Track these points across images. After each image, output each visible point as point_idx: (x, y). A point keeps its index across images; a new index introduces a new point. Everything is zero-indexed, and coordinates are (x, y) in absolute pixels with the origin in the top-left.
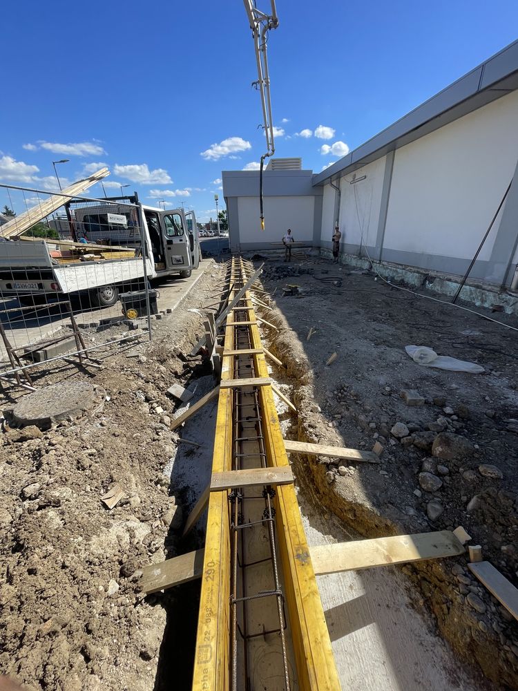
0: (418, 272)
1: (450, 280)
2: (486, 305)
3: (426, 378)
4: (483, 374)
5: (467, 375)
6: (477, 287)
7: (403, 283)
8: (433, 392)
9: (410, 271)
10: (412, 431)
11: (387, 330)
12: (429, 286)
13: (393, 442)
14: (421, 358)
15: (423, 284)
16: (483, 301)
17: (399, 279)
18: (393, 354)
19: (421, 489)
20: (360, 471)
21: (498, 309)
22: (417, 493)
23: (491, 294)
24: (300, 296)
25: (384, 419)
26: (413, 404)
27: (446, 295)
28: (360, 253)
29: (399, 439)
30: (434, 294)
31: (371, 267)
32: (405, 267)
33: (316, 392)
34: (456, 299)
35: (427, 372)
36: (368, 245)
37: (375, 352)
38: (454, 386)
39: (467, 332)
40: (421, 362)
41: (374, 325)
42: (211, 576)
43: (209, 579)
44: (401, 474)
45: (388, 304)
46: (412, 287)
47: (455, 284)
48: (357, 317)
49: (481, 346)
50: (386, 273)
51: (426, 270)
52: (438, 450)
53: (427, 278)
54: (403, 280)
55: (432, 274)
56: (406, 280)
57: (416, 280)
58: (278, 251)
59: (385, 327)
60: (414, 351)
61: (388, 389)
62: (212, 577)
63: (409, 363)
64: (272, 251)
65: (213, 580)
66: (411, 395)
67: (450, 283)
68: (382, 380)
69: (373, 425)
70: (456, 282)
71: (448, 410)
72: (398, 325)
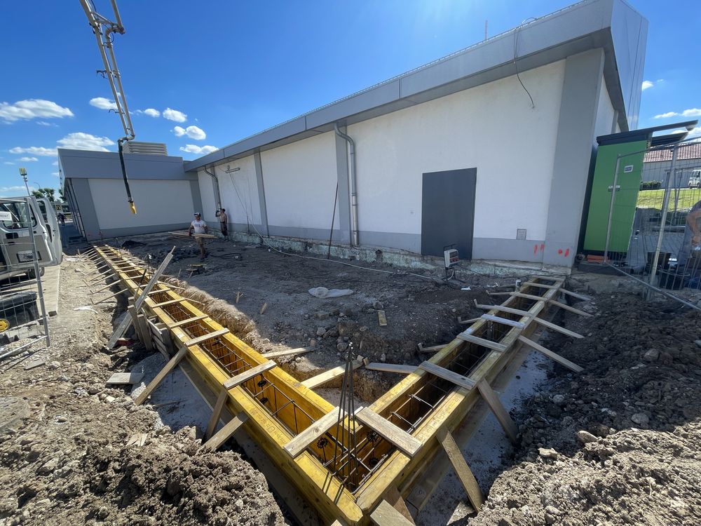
0: (300, 241)
1: (322, 244)
2: (346, 257)
3: (326, 304)
4: (353, 294)
5: (346, 297)
6: (338, 246)
7: (291, 251)
8: (332, 310)
9: (294, 241)
10: (327, 330)
11: (293, 284)
12: (310, 250)
13: (319, 339)
14: (319, 294)
15: (306, 249)
16: (344, 255)
17: (287, 248)
18: (303, 297)
19: (339, 352)
20: (308, 358)
21: (353, 258)
22: (339, 354)
23: (347, 250)
24: (208, 273)
25: (311, 330)
26: (324, 318)
27: (322, 255)
28: (249, 231)
29: (322, 336)
30: (315, 255)
31: (262, 242)
32: (289, 238)
33: (261, 333)
34: (329, 256)
35: (325, 301)
36: (256, 223)
37: (291, 298)
38: (341, 303)
39: (340, 275)
40: (321, 297)
41: (283, 282)
44: (329, 350)
45: (286, 267)
46: (299, 253)
47: (326, 247)
48: (267, 280)
49: (349, 280)
50: (277, 245)
51: (305, 239)
52: (342, 331)
53: (307, 245)
54: (290, 248)
55: (310, 241)
56: (293, 248)
57: (300, 247)
58: (156, 235)
59: (291, 282)
60: (314, 291)
61: (306, 316)
63: (314, 299)
64: (148, 235)
66: (321, 313)
67: (321, 246)
68: (302, 312)
69: (306, 335)
70: (326, 245)
71: (342, 314)
72: (299, 279)
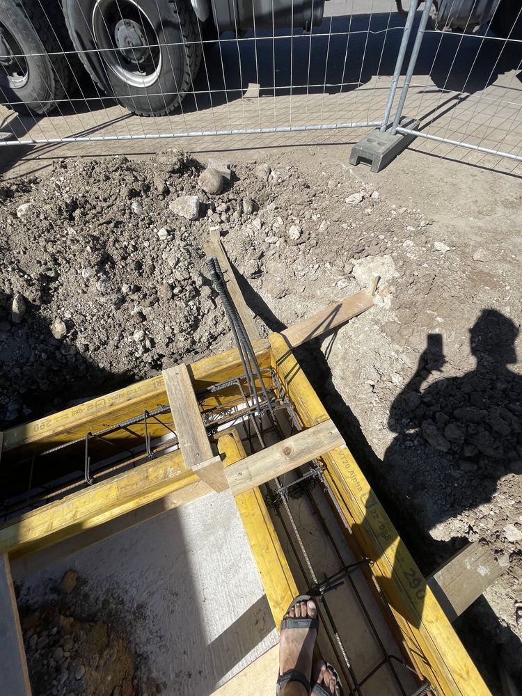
42: (411, 578)
43: (411, 573)
62: (409, 577)
65: (405, 574)
